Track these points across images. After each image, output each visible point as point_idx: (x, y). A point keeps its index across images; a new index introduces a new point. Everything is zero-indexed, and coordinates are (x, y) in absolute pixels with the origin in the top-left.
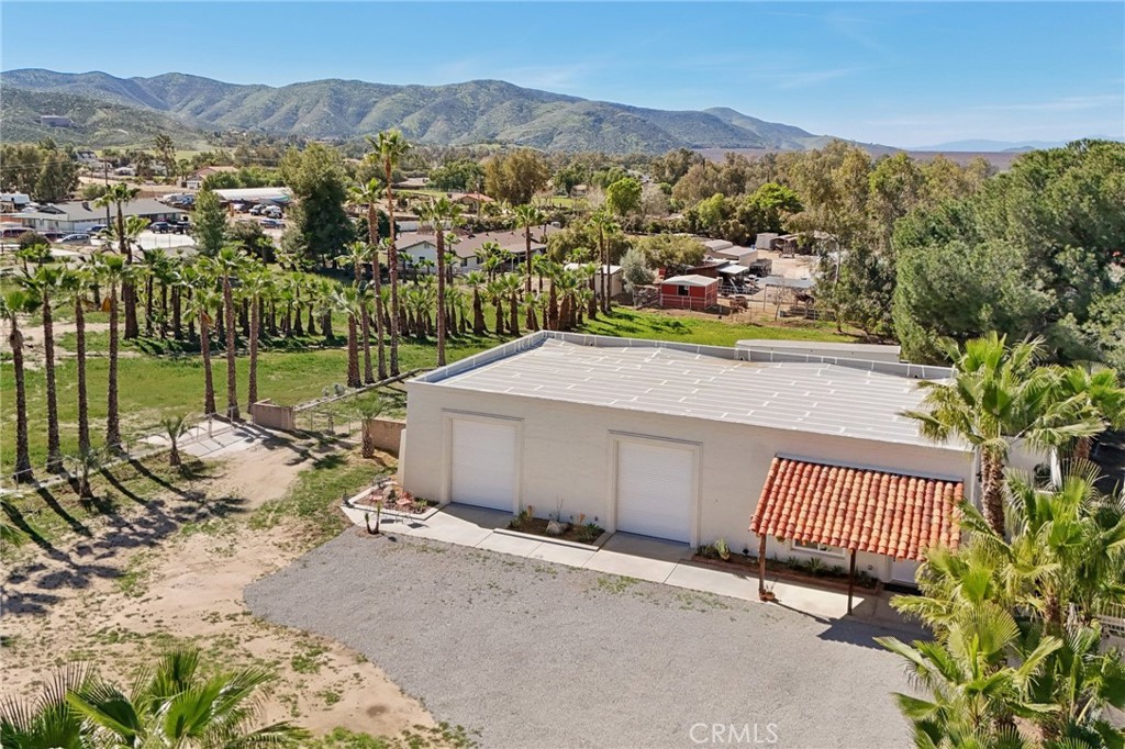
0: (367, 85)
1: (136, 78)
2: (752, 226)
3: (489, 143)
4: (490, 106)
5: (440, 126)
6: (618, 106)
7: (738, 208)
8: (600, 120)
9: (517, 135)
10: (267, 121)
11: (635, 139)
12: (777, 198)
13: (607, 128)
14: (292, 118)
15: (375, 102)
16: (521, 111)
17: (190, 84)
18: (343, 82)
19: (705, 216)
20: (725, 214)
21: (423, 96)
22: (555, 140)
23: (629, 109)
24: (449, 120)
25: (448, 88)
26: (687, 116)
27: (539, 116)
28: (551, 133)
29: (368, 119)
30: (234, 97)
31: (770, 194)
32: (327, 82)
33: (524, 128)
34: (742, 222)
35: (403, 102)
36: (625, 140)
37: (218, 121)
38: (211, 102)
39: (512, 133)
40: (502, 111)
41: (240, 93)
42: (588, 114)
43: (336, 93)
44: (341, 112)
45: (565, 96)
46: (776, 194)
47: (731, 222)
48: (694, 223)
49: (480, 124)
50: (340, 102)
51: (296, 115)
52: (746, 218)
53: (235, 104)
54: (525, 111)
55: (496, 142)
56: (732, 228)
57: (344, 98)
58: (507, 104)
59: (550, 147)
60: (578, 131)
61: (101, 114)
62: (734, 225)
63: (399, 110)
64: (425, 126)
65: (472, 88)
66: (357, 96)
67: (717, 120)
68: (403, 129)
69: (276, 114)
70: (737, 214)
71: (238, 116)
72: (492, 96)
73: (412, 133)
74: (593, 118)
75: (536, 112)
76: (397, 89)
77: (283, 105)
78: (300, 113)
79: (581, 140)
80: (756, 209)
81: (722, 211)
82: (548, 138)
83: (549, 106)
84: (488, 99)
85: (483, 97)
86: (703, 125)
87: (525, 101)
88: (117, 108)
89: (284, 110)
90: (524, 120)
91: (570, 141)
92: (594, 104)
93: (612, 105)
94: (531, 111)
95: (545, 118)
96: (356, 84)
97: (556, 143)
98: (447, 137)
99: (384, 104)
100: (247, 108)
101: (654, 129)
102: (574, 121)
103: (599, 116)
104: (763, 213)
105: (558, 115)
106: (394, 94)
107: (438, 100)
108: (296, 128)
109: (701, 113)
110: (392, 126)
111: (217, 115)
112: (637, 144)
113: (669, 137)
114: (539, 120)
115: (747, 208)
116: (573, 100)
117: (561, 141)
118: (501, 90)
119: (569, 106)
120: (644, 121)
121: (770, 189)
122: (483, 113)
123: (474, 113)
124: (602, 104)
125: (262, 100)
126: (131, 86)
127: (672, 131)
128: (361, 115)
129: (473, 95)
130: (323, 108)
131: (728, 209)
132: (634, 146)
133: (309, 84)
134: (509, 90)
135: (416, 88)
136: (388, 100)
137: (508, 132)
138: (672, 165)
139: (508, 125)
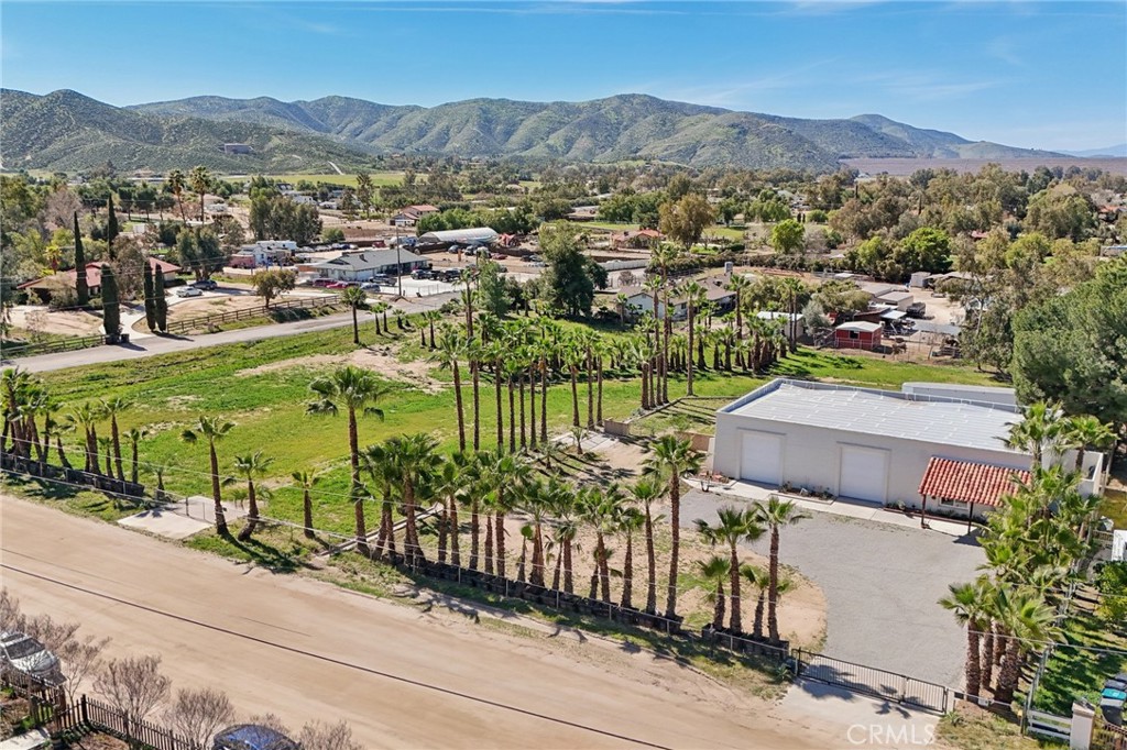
0: (514, 103)
1: (299, 102)
2: (907, 265)
3: (634, 159)
4: (633, 120)
5: (584, 142)
6: (763, 116)
7: (894, 250)
8: (744, 132)
9: (659, 149)
10: (421, 142)
11: (780, 151)
12: (930, 241)
13: (751, 140)
14: (444, 137)
15: (522, 120)
16: (664, 125)
17: (349, 106)
18: (491, 101)
19: (864, 256)
20: (881, 254)
21: (568, 113)
22: (698, 153)
23: (773, 119)
24: (593, 136)
25: (592, 104)
26: (835, 125)
27: (683, 129)
28: (695, 147)
29: (514, 138)
30: (388, 119)
31: (924, 237)
32: (476, 101)
33: (667, 142)
34: (898, 262)
35: (549, 120)
36: (770, 152)
37: (376, 142)
38: (368, 124)
39: (656, 148)
40: (644, 126)
41: (396, 115)
42: (733, 126)
43: (484, 112)
44: (489, 131)
45: (707, 108)
46: (930, 237)
47: (888, 262)
48: (854, 262)
49: (623, 139)
50: (489, 121)
51: (447, 134)
52: (902, 258)
53: (391, 126)
54: (668, 124)
55: (641, 158)
56: (888, 268)
57: (492, 118)
58: (650, 118)
59: (693, 161)
60: (722, 144)
61: (276, 141)
62: (890, 264)
63: (544, 127)
64: (569, 142)
65: (615, 103)
66: (504, 115)
67: (866, 129)
68: (549, 146)
69: (429, 135)
70: (894, 255)
71: (394, 137)
72: (635, 110)
73: (557, 151)
74: (737, 130)
75: (678, 127)
76: (543, 107)
77: (434, 125)
78: (451, 133)
79: (725, 153)
80: (911, 251)
81: (879, 252)
82: (691, 151)
83: (692, 119)
84: (631, 113)
85: (627, 113)
86: (851, 133)
87: (668, 114)
88: (290, 134)
89: (435, 130)
90: (668, 134)
91: (713, 154)
92: (738, 115)
93: (756, 115)
94: (674, 125)
95: (688, 131)
96: (503, 103)
97: (699, 156)
98: (591, 153)
99: (531, 122)
100: (400, 130)
101: (800, 140)
102: (718, 134)
103: (743, 127)
104: (918, 254)
105: (701, 128)
106: (540, 111)
107: (582, 116)
108: (448, 148)
109: (848, 121)
110: (538, 143)
111: (375, 136)
112: (782, 156)
113: (815, 148)
114: (683, 133)
115: (903, 250)
116: (717, 112)
117: (704, 154)
118: (644, 104)
119: (713, 119)
120: (790, 132)
121: (924, 233)
122: (626, 128)
123: (617, 129)
124: (748, 115)
125: (415, 121)
126: (295, 110)
127: (818, 141)
128: (508, 134)
129: (617, 111)
130: (472, 128)
131: (884, 251)
132: (779, 158)
133: (459, 104)
134: (652, 104)
135: (561, 104)
136: (534, 117)
137: (651, 146)
138: (825, 191)
139: (651, 140)
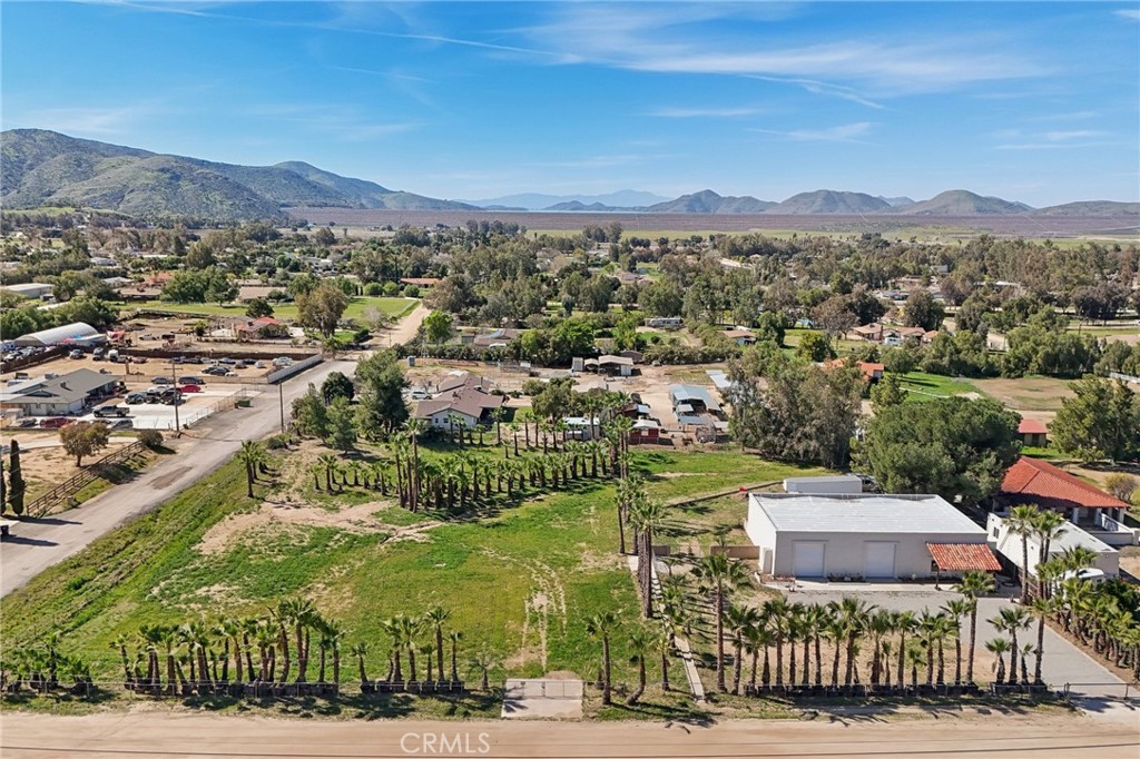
3: (59, 206)
4: (39, 159)
6: (195, 161)
8: (177, 177)
11: (218, 197)
13: (185, 185)
16: (79, 166)
22: (127, 198)
23: (202, 163)
26: (267, 172)
27: (103, 171)
28: (121, 191)
33: (87, 185)
36: (208, 199)
39: (76, 190)
40: (55, 165)
42: (163, 170)
54: (84, 165)
58: (60, 157)
59: (121, 206)
60: (153, 189)
65: (13, 139)
67: (299, 177)
72: (40, 148)
74: (168, 175)
75: (97, 168)
79: (158, 198)
82: (118, 196)
83: (114, 161)
84: (36, 151)
85: (29, 150)
86: (284, 182)
87: (83, 155)
90: (86, 176)
91: (145, 199)
92: (167, 158)
94: (91, 166)
97: (128, 202)
101: (238, 187)
102: (147, 178)
103: (176, 172)
105: (126, 171)
112: (221, 204)
113: (255, 195)
114: (104, 176)
117: (135, 199)
118: (51, 141)
119: (138, 161)
120: (226, 179)
122: (31, 167)
124: (176, 158)
129: (16, 147)
132: (218, 205)
134: (60, 142)
137: (67, 189)
139: (65, 182)
